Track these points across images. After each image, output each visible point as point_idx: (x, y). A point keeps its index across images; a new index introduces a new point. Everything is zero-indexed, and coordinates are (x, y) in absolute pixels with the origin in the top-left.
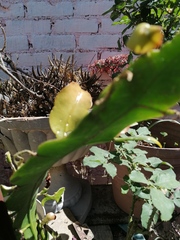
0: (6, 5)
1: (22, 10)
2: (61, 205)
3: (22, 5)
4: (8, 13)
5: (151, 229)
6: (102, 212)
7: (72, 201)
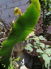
0: (1, 6)
1: (6, 6)
2: (24, 63)
3: (5, 5)
4: (2, 8)
5: (48, 68)
6: (36, 65)
7: (27, 62)
